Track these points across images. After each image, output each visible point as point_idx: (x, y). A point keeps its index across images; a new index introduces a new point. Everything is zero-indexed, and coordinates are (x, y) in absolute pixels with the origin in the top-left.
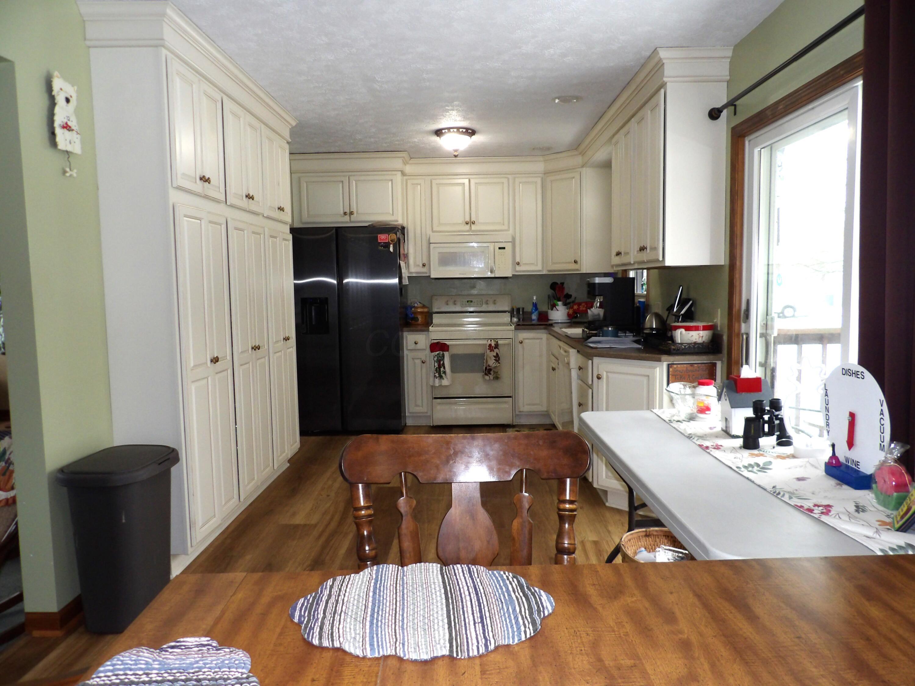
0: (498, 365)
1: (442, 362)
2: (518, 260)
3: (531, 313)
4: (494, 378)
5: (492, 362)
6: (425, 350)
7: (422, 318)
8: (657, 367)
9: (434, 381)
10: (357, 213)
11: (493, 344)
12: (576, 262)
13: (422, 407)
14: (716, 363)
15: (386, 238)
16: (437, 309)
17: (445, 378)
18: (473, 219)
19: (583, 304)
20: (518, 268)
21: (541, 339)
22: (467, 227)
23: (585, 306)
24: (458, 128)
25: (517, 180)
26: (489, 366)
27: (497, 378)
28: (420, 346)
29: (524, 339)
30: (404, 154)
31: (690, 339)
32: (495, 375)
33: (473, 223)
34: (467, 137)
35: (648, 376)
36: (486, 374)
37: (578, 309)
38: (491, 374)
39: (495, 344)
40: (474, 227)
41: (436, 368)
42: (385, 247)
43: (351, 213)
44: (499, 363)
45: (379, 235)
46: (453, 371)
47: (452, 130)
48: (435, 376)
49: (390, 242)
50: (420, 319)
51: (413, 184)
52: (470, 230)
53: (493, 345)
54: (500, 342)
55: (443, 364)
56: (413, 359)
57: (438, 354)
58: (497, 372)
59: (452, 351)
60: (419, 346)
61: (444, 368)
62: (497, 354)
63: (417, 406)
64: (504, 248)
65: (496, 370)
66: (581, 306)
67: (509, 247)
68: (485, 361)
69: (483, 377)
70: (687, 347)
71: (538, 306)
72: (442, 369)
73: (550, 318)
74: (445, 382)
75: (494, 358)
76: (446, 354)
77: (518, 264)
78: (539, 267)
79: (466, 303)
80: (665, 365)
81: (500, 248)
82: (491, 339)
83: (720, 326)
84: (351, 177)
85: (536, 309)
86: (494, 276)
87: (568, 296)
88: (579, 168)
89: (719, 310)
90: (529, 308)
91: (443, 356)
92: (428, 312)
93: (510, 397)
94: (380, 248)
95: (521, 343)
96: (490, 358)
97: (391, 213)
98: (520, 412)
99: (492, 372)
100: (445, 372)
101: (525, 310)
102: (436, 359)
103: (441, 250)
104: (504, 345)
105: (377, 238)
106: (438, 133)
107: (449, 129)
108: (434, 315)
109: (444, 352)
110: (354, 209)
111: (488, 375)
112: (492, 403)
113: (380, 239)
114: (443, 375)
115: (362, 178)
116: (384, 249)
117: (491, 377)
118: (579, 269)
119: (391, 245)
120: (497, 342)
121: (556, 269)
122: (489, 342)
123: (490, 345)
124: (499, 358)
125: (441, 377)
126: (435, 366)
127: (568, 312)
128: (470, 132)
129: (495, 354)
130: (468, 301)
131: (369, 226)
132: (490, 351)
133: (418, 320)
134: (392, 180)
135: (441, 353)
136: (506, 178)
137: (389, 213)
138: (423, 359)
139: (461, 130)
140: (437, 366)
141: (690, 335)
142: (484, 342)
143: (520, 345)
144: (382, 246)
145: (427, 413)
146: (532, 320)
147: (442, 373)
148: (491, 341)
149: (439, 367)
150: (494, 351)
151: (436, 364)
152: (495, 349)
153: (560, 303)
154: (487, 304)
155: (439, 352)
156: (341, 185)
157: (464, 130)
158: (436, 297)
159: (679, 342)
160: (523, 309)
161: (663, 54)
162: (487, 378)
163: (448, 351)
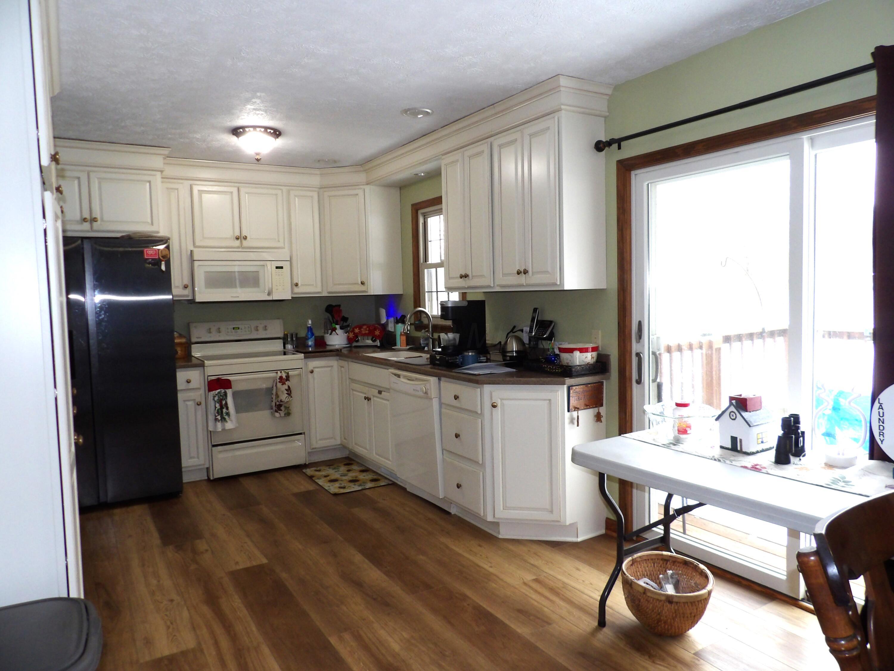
0: (291, 399)
1: (224, 402)
2: (295, 281)
3: (306, 339)
4: (285, 414)
5: (284, 397)
6: (199, 389)
7: (181, 351)
8: (558, 391)
9: (215, 426)
10: (102, 220)
11: (284, 375)
12: (363, 283)
13: (198, 458)
14: (603, 382)
15: (156, 254)
16: (197, 338)
17: (227, 420)
18: (244, 234)
19: (365, 327)
20: (296, 290)
21: (332, 366)
22: (237, 243)
23: (368, 329)
24: (266, 128)
25: (292, 193)
26: (281, 401)
27: (288, 414)
28: (194, 384)
29: (314, 368)
30: (166, 151)
31: (584, 360)
32: (286, 411)
33: (245, 238)
34: (271, 139)
35: (550, 400)
36: (276, 411)
37: (360, 332)
38: (281, 410)
39: (286, 376)
40: (245, 243)
41: (218, 410)
42: (153, 264)
43: (94, 220)
44: (291, 397)
45: (145, 250)
46: (237, 411)
47: (258, 129)
48: (216, 420)
49: (161, 258)
50: (179, 352)
51: (167, 188)
52: (241, 246)
53: (284, 377)
54: (291, 373)
55: (226, 404)
56: (184, 401)
57: (219, 393)
58: (289, 407)
59: (236, 387)
60: (191, 386)
61: (227, 409)
62: (289, 387)
63: (191, 458)
64: (282, 268)
65: (287, 405)
66: (362, 330)
67: (286, 265)
68: (274, 397)
69: (272, 414)
70: (584, 368)
71: (314, 331)
72: (224, 410)
73: (328, 343)
74: (229, 425)
75: (287, 392)
76: (229, 392)
77: (297, 285)
78: (319, 289)
79: (232, 330)
80: (565, 387)
81: (277, 268)
82: (281, 371)
83: (601, 347)
84: (91, 174)
85: (313, 334)
86: (271, 299)
87: (345, 319)
88: (363, 185)
89: (600, 332)
90: (303, 333)
91: (226, 394)
92: (186, 343)
93: (301, 434)
94: (148, 265)
95: (312, 372)
96: (282, 392)
97: (149, 220)
98: (313, 449)
99: (282, 408)
100: (228, 414)
101: (298, 336)
102: (216, 399)
103: (208, 269)
104: (295, 375)
105: (142, 252)
106: (236, 131)
107: (255, 127)
108: (193, 346)
109: (227, 390)
110: (97, 214)
111: (278, 412)
112: (282, 443)
113: (147, 254)
114: (226, 417)
115: (109, 176)
116: (153, 267)
117: (282, 414)
118: (366, 290)
119: (163, 263)
120: (288, 373)
121: (338, 290)
122: (279, 374)
123: (281, 378)
124: (291, 392)
125: (223, 419)
126: (216, 407)
127: (348, 337)
128: (277, 133)
129: (287, 388)
130: (234, 328)
131: (122, 237)
132: (282, 385)
133: (177, 352)
134: (150, 182)
135: (223, 391)
136: (280, 189)
137: (148, 223)
138: (198, 400)
139: (269, 130)
140: (219, 407)
141: (584, 357)
142: (273, 375)
143: (310, 375)
144: (149, 263)
145: (204, 465)
146: (308, 346)
147: (225, 414)
148: (281, 372)
149: (222, 408)
150: (285, 384)
151: (218, 405)
152: (286, 381)
153: (338, 327)
154: (257, 330)
155: (219, 390)
156: (76, 182)
157: (272, 131)
158: (194, 324)
159: (578, 364)
160: (297, 334)
161: (563, 81)
162: (277, 415)
163: (231, 388)
